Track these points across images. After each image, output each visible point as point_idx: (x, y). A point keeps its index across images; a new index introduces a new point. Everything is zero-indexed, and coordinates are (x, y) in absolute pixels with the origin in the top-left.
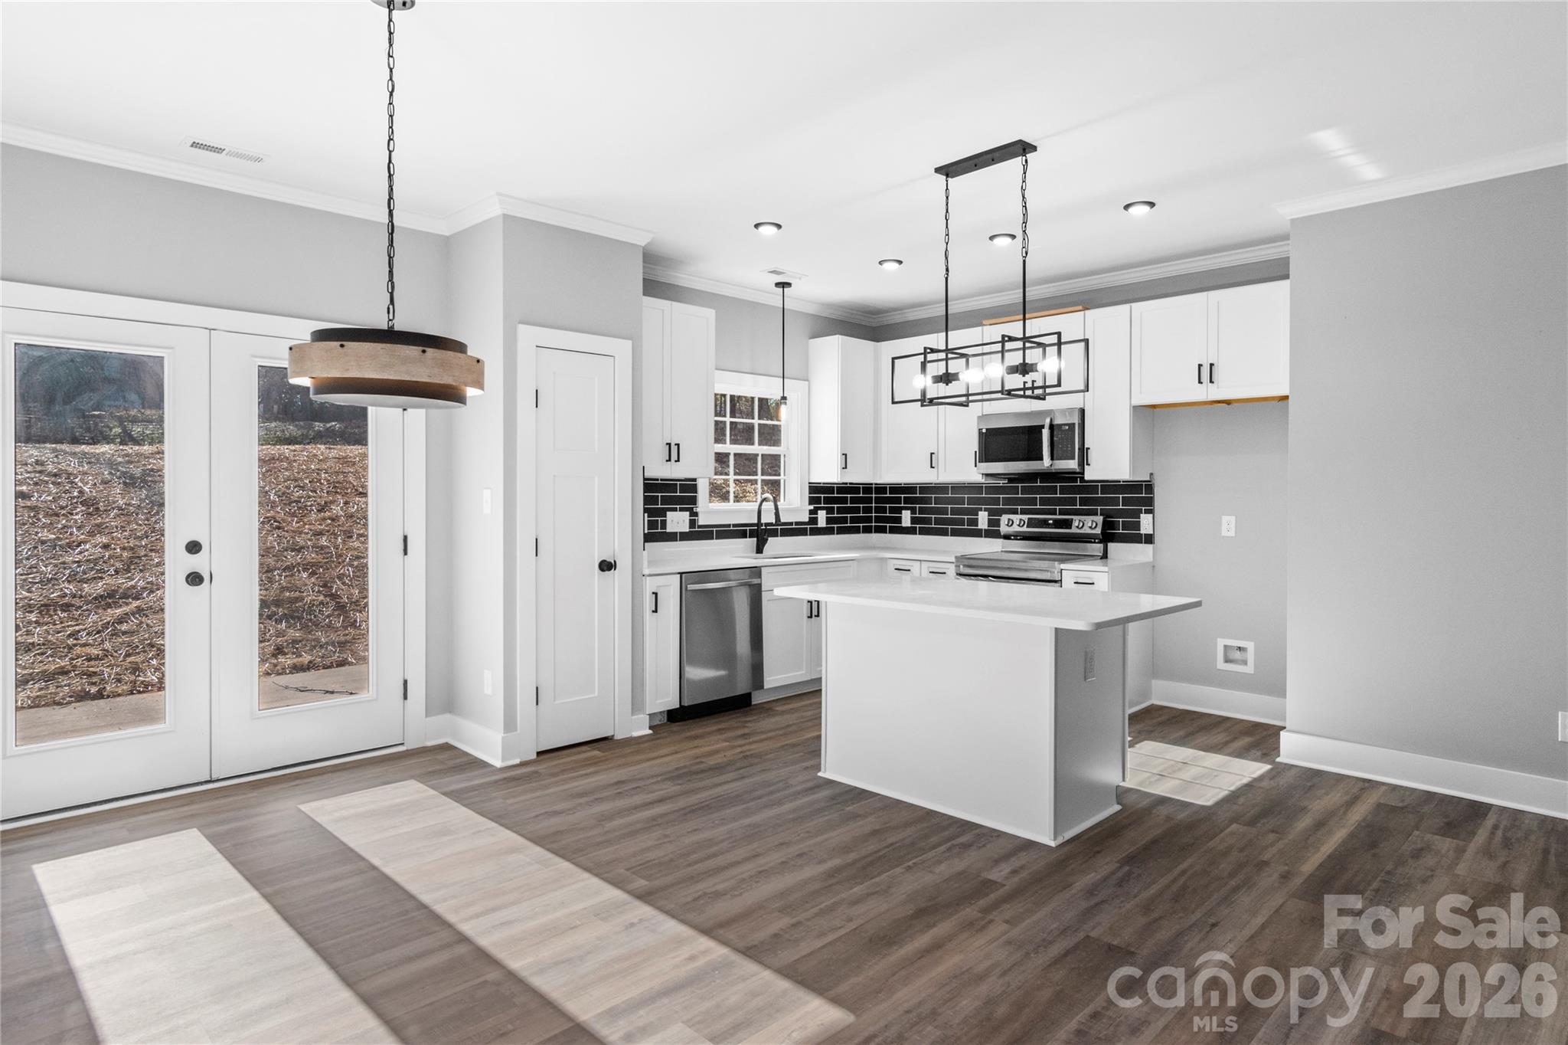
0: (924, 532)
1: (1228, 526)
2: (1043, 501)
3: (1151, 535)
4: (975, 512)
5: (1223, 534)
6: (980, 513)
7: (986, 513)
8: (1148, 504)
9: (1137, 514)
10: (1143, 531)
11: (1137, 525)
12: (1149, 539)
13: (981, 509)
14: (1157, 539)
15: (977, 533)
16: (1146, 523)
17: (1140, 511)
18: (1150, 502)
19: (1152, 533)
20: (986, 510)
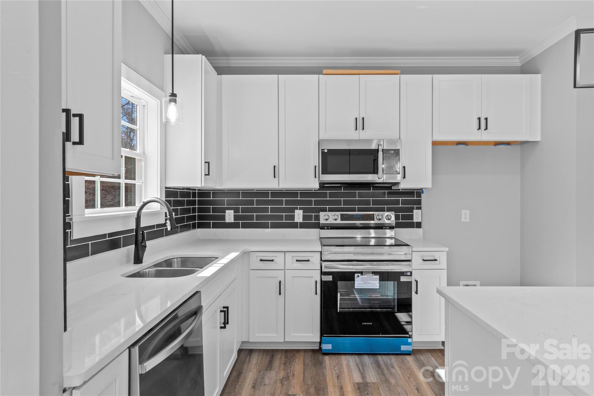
0: (245, 226)
1: (465, 216)
2: (346, 203)
3: (421, 222)
4: (293, 210)
5: (463, 221)
6: (296, 211)
7: (302, 211)
8: (418, 204)
9: (411, 210)
10: (415, 220)
11: (411, 217)
12: (419, 225)
13: (297, 209)
14: (423, 225)
15: (295, 226)
16: (417, 215)
17: (413, 208)
18: (419, 202)
19: (421, 221)
20: (300, 209)
